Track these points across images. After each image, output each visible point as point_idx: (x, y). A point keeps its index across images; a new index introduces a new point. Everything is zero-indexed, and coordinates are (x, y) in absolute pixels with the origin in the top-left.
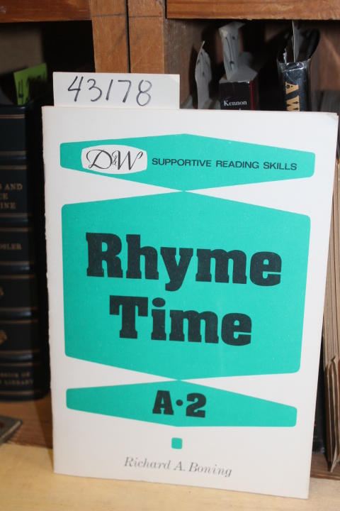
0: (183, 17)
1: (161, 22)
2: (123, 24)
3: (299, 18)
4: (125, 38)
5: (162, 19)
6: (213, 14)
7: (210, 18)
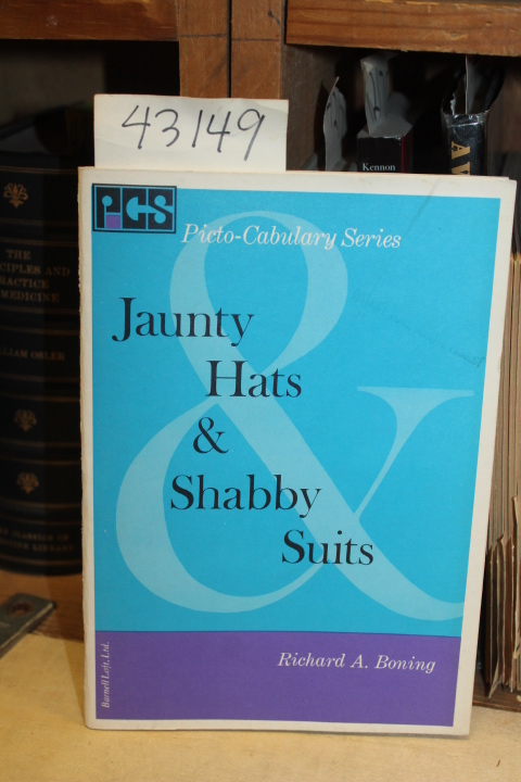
0: (309, 43)
1: (277, 50)
2: (223, 48)
3: (475, 53)
4: (224, 69)
5: (279, 44)
6: (352, 40)
7: (348, 46)
